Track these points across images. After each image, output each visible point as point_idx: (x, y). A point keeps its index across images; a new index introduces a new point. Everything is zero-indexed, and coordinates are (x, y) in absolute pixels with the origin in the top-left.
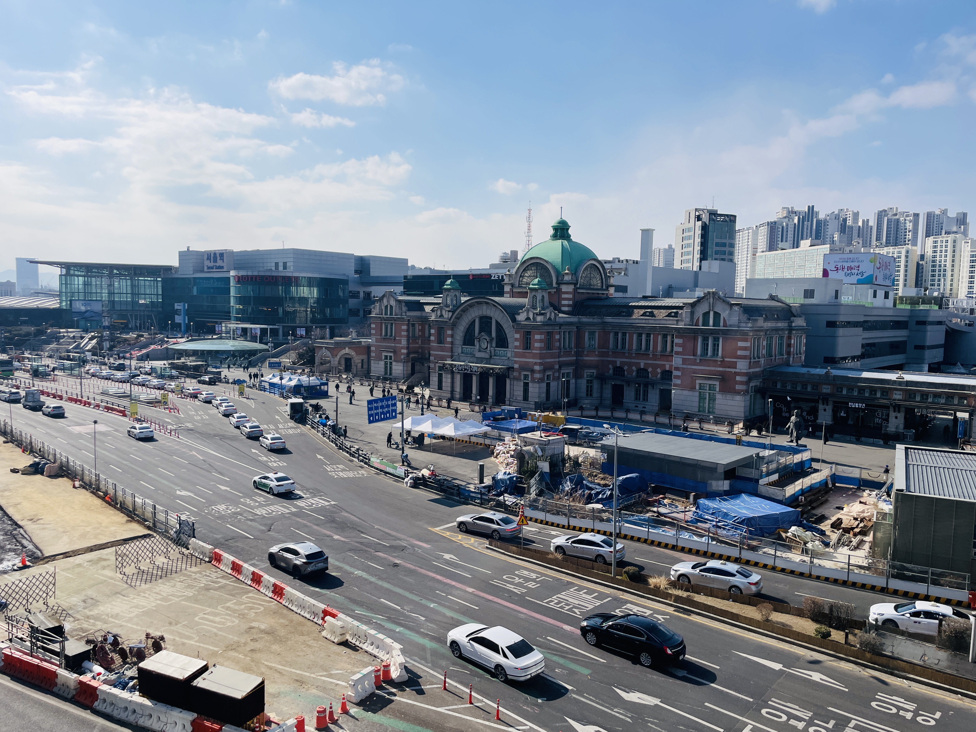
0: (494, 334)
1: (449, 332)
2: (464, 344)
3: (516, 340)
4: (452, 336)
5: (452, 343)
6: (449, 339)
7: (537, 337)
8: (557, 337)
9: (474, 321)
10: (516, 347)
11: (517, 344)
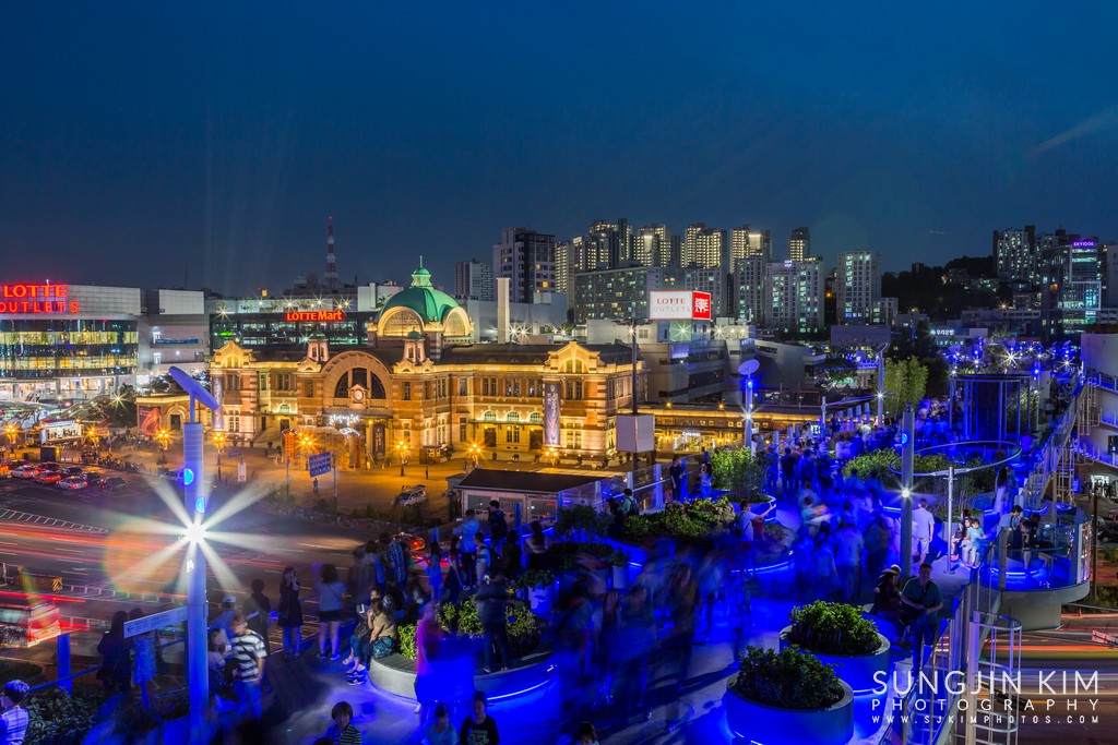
0: (369, 385)
1: (320, 385)
2: (336, 397)
3: (394, 390)
4: (322, 389)
5: (322, 396)
6: (320, 392)
7: (416, 387)
8: (434, 386)
9: (347, 373)
10: (394, 398)
11: (395, 394)
